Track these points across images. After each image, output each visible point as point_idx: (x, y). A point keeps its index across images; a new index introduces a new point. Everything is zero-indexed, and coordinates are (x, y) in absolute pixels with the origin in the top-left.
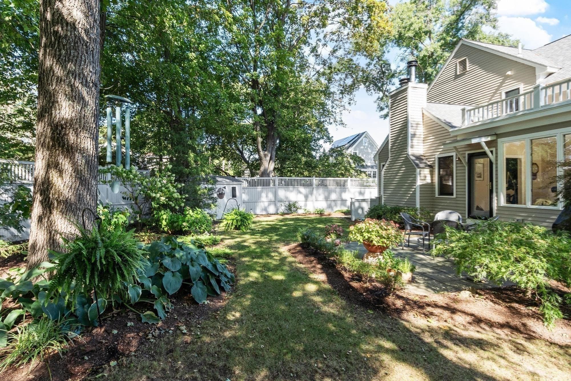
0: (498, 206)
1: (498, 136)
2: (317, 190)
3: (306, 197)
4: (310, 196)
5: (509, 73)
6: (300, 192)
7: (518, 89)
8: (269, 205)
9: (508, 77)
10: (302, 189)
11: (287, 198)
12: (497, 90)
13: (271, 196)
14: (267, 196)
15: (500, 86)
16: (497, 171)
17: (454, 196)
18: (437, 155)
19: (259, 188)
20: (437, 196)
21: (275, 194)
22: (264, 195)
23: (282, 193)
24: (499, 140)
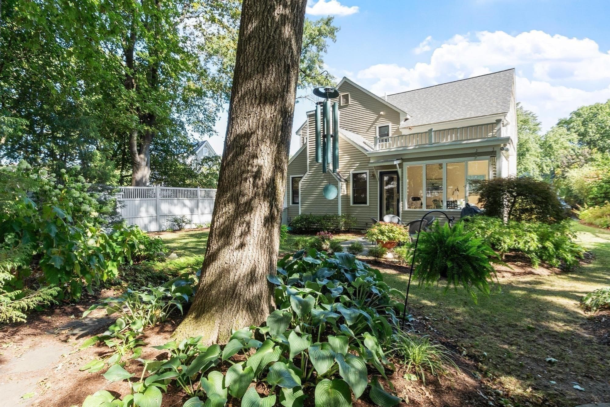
0: (403, 211)
1: (404, 160)
2: (202, 202)
3: (192, 211)
4: (195, 209)
5: (382, 113)
6: (185, 205)
7: (388, 126)
8: (150, 222)
9: (381, 115)
10: (187, 202)
11: (170, 212)
12: (373, 124)
13: (152, 211)
14: (147, 211)
15: (375, 122)
16: (402, 185)
17: (368, 204)
18: (352, 171)
19: (137, 201)
20: (351, 205)
21: (157, 209)
22: (143, 209)
23: (165, 207)
24: (404, 163)
